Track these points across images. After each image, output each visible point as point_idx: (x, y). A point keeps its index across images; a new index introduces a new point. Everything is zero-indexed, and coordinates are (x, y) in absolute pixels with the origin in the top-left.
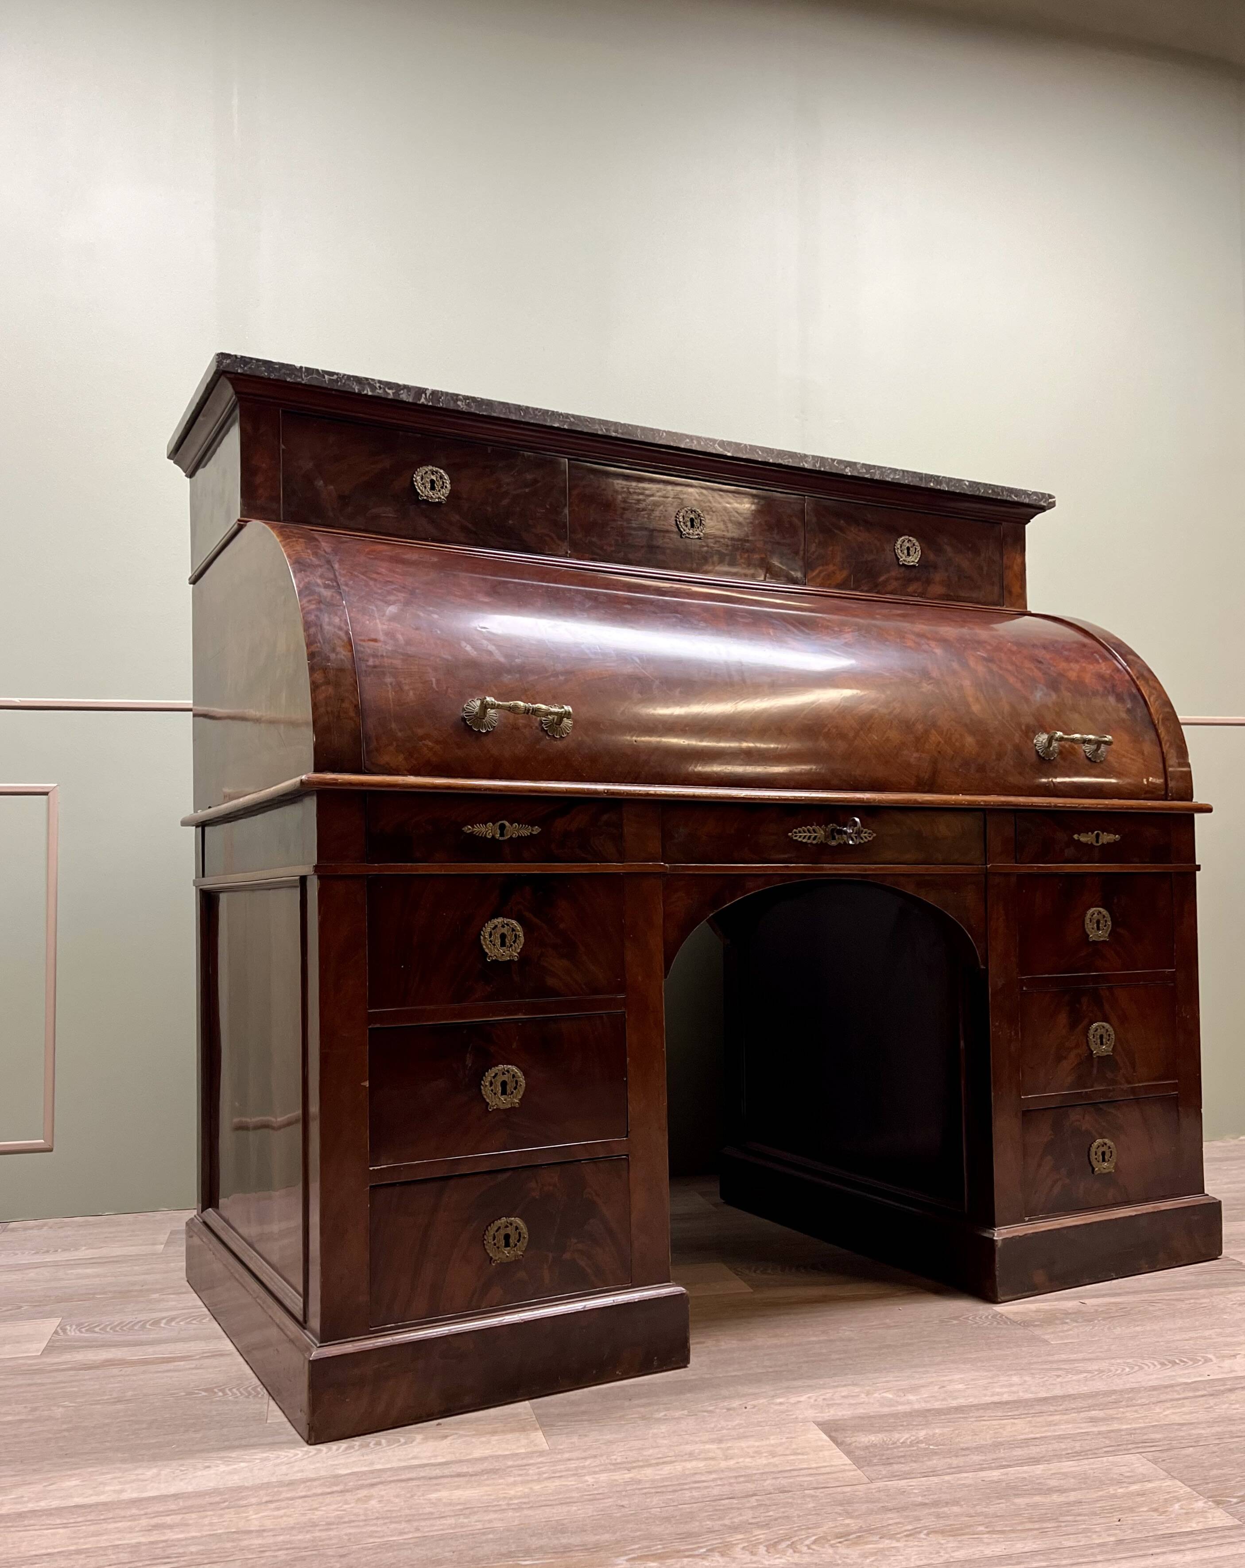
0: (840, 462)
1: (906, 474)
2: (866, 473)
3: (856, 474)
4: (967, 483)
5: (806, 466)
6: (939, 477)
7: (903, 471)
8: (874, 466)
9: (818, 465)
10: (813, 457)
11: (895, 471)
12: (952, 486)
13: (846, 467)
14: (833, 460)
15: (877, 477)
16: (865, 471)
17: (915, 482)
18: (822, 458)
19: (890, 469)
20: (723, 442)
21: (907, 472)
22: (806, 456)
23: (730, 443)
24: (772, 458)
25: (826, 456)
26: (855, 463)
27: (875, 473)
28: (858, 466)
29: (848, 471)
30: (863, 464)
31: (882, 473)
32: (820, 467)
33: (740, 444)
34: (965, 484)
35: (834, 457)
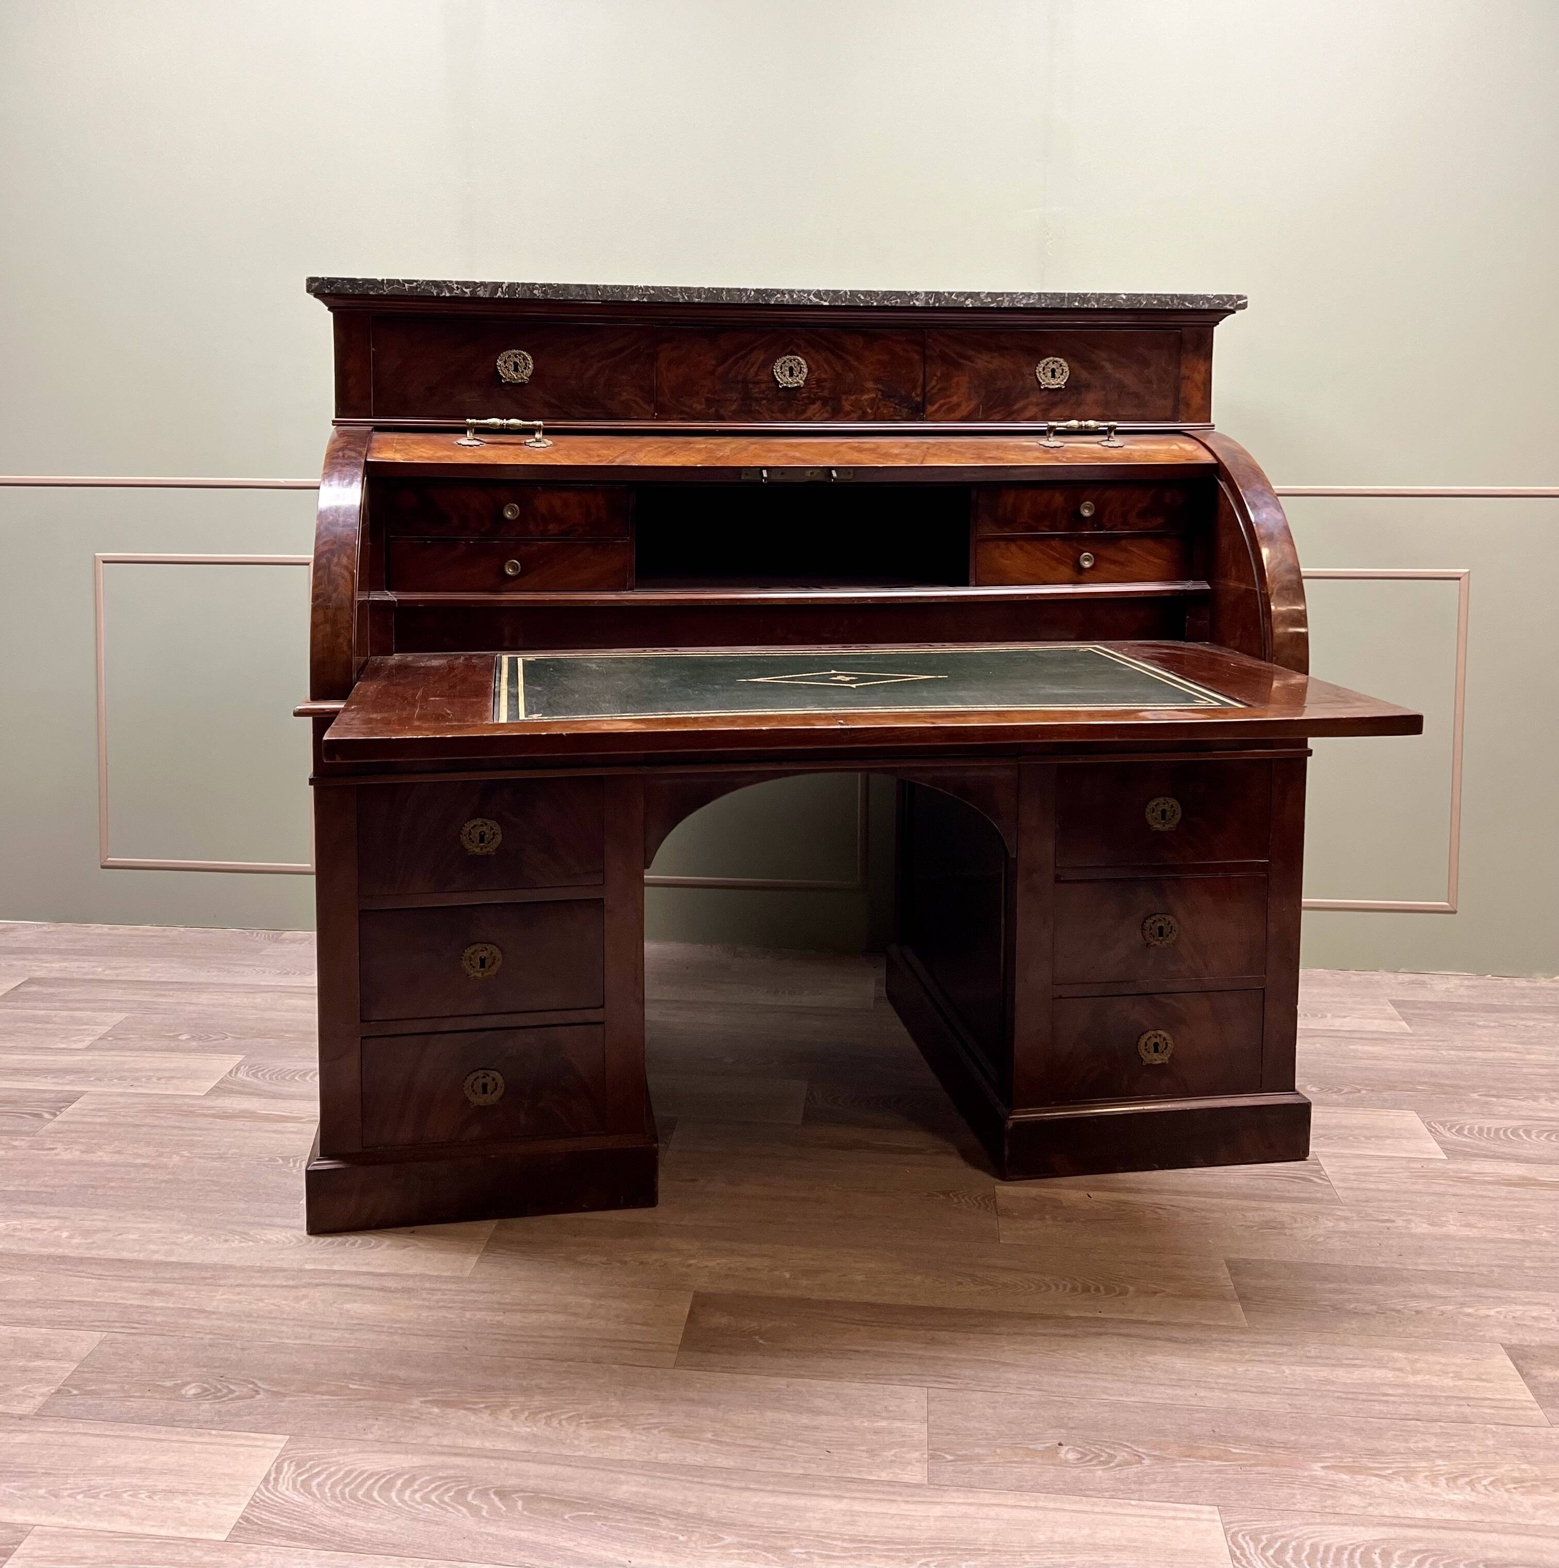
0: (959, 294)
1: (1042, 297)
2: (992, 303)
3: (978, 304)
4: (1124, 297)
5: (917, 304)
6: (1086, 294)
7: (1040, 294)
8: (1002, 294)
9: (931, 302)
10: (927, 293)
11: (1029, 295)
12: (1104, 302)
13: (966, 299)
14: (951, 294)
15: (1006, 304)
16: (990, 300)
17: (1056, 304)
18: (937, 293)
19: (1022, 294)
20: (819, 291)
21: (1045, 294)
22: (917, 293)
23: (827, 292)
24: (876, 301)
25: (942, 291)
26: (978, 294)
27: (1003, 301)
28: (982, 296)
29: (969, 303)
30: (988, 293)
31: (1012, 300)
32: (934, 303)
33: (839, 291)
34: (1122, 299)
35: (951, 290)
